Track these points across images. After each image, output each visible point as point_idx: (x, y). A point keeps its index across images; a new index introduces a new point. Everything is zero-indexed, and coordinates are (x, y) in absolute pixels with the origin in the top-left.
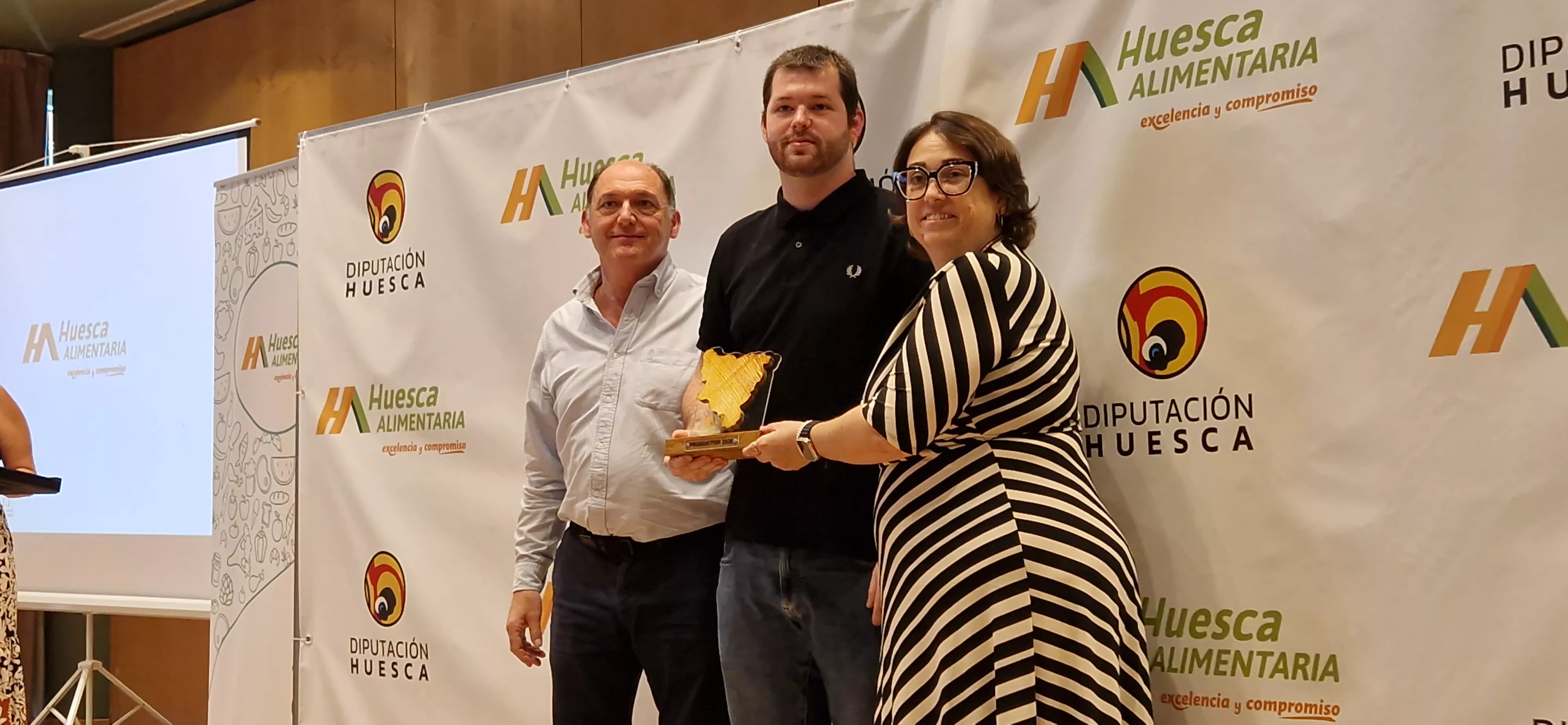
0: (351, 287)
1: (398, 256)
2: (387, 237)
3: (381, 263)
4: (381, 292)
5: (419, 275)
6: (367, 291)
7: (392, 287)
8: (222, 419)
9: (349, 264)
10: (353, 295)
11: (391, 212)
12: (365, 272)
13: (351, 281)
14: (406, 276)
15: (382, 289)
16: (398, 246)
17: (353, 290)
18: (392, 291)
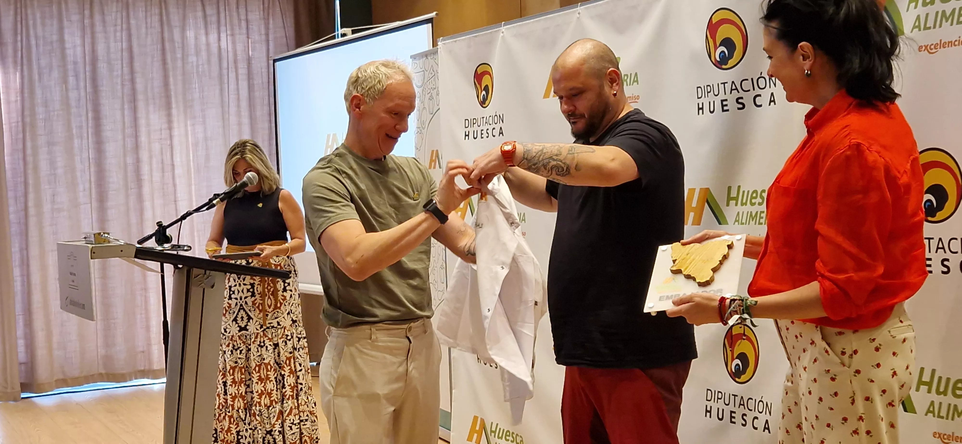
0: (467, 134)
1: (490, 116)
2: (485, 104)
3: (482, 120)
4: (482, 138)
5: (501, 128)
6: (475, 137)
7: (487, 135)
9: (465, 120)
10: (468, 139)
11: (486, 89)
12: (474, 125)
13: (467, 130)
14: (494, 129)
15: (482, 136)
16: (489, 111)
17: (468, 135)
18: (487, 137)
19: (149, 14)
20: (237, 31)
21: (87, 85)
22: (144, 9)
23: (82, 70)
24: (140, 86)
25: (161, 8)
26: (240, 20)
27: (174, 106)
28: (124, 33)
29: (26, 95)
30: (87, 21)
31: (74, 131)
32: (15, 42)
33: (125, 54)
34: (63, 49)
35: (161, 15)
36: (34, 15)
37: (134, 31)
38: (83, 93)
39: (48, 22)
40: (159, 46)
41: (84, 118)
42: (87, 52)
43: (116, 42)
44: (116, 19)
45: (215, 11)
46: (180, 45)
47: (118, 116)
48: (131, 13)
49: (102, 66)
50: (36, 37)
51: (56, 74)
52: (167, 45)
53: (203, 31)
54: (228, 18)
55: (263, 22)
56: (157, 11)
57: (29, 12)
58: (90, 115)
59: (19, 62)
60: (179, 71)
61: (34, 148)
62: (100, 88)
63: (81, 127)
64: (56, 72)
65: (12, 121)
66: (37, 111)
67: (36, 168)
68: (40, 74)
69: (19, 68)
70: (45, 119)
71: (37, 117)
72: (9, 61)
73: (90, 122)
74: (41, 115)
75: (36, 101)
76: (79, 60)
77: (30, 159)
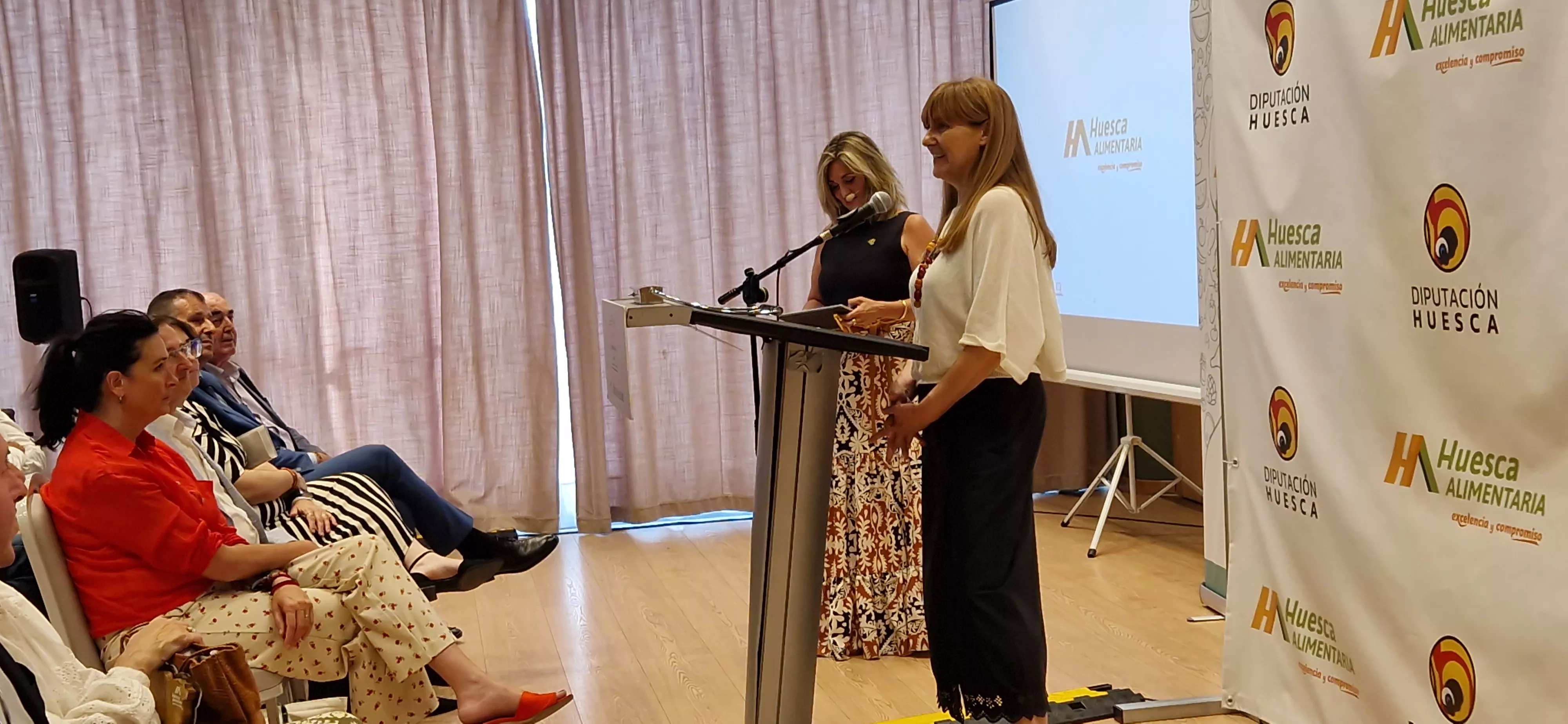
0: (1254, 119)
1: (1289, 89)
2: (1281, 68)
3: (1277, 94)
4: (1277, 125)
5: (1305, 109)
6: (1267, 123)
7: (1284, 121)
8: (1202, 223)
9: (1252, 96)
10: (1256, 127)
11: (1284, 43)
12: (1265, 104)
13: (1254, 112)
14: (1294, 110)
15: (1278, 122)
16: (1288, 80)
17: (1255, 122)
18: (1284, 124)
21: (705, 54)
23: (696, 32)
24: (782, 55)
27: (833, 82)
29: (615, 74)
31: (686, 129)
33: (761, 4)
38: (697, 69)
41: (699, 106)
47: (750, 102)
49: (726, 26)
51: (658, 40)
58: (709, 100)
59: (606, 23)
60: (842, 29)
61: (628, 153)
62: (723, 59)
63: (695, 120)
64: (659, 36)
65: (596, 113)
66: (631, 98)
67: (630, 184)
68: (635, 40)
69: (606, 32)
70: (643, 110)
71: (632, 106)
72: (592, 22)
73: (709, 112)
74: (637, 104)
75: (630, 83)
76: (692, 17)
77: (621, 171)
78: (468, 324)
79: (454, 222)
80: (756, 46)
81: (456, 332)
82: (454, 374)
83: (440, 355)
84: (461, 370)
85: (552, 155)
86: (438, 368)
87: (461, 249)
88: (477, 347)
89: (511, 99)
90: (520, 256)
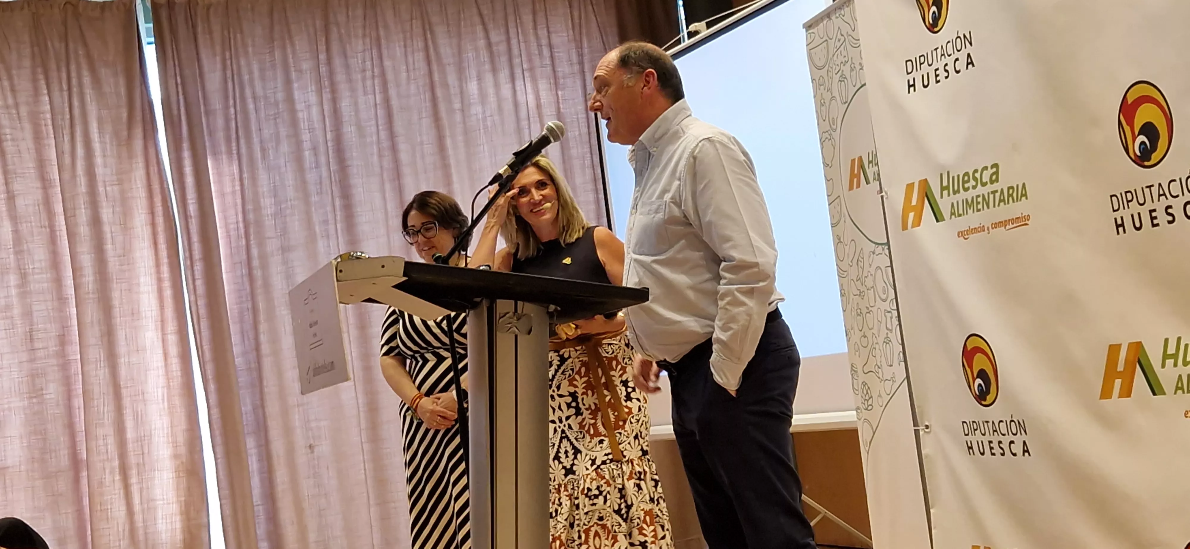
0: (911, 83)
1: (949, 42)
2: (936, 26)
3: (934, 53)
4: (937, 82)
5: (969, 55)
6: (926, 84)
7: (946, 74)
8: (840, 240)
9: (907, 62)
10: (915, 90)
11: (937, 2)
12: (922, 66)
13: (910, 78)
14: (957, 59)
15: (938, 78)
16: (946, 35)
17: (914, 85)
18: (947, 77)
19: (409, 50)
20: (537, 62)
21: (331, 160)
22: (402, 43)
23: (321, 140)
24: (404, 157)
25: (426, 39)
26: (539, 46)
27: (455, 178)
28: (376, 81)
29: (246, 182)
30: (323, 69)
31: (317, 229)
32: (226, 107)
33: (381, 112)
34: (293, 112)
35: (426, 49)
36: (249, 65)
37: (390, 76)
38: (325, 174)
39: (269, 73)
40: (428, 95)
41: (329, 208)
42: (326, 113)
43: (365, 93)
44: (364, 61)
45: (503, 38)
46: (457, 90)
48: (385, 52)
49: (349, 130)
50: (255, 98)
51: (285, 147)
52: (439, 92)
53: (487, 67)
54: (522, 45)
55: (573, 45)
56: (421, 45)
57: (243, 62)
58: (338, 203)
59: (234, 136)
60: (459, 129)
61: (264, 258)
62: (349, 163)
63: (326, 222)
64: (286, 145)
65: (230, 221)
66: (262, 204)
67: (267, 285)
68: (263, 150)
69: (234, 144)
70: (275, 215)
71: (264, 212)
72: (220, 135)
73: (338, 213)
74: (269, 210)
75: (260, 190)
76: (316, 126)
77: (258, 273)
78: (112, 433)
79: (94, 334)
80: (379, 150)
81: (101, 442)
82: (101, 484)
83: (85, 469)
84: (108, 478)
85: (189, 263)
86: (84, 482)
87: (102, 359)
88: (123, 455)
89: (145, 212)
90: (161, 363)
